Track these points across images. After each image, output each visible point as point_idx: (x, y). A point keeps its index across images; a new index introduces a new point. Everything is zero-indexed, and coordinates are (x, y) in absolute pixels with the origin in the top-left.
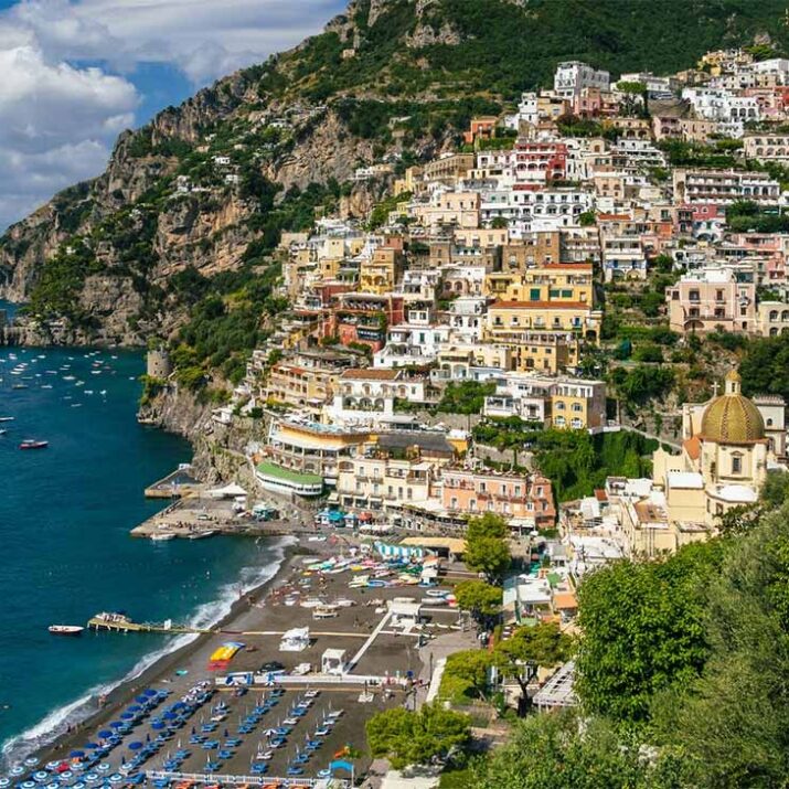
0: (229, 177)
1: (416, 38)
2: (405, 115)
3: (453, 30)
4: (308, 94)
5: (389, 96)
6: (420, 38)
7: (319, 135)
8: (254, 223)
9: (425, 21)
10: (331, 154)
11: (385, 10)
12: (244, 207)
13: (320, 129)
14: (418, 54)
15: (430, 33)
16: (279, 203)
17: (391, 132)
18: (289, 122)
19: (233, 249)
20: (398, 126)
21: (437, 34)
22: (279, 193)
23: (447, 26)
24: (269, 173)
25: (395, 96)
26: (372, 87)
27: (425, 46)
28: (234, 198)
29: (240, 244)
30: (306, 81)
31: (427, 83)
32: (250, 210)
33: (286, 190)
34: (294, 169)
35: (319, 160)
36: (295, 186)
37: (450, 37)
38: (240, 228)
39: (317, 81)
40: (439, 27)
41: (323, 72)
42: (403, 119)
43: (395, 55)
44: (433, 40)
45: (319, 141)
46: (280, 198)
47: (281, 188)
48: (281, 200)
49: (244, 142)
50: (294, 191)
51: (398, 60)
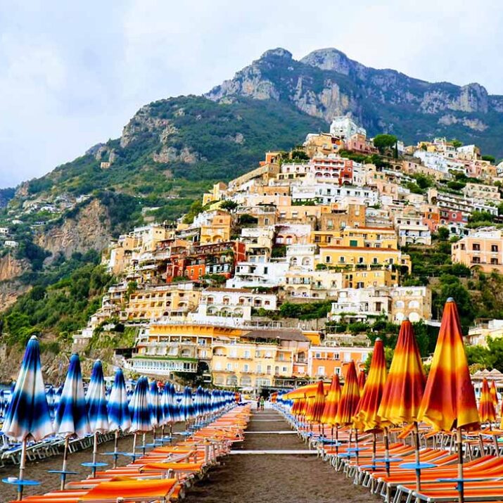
0: (7, 242)
1: (161, 155)
2: (155, 207)
3: (191, 152)
4: (74, 190)
5: (140, 193)
6: (165, 156)
7: (85, 216)
8: (26, 279)
9: (169, 145)
10: (93, 231)
11: (134, 138)
12: (18, 266)
13: (85, 211)
14: (163, 167)
15: (173, 153)
16: (47, 266)
17: (143, 217)
18: (58, 207)
19: (6, 299)
20: (148, 214)
21: (178, 154)
22: (48, 259)
23: (186, 149)
24: (40, 242)
25: (145, 193)
26: (127, 186)
27: (169, 162)
28: (10, 258)
29: (13, 295)
30: (71, 181)
31: (171, 187)
32: (23, 268)
33: (53, 256)
34: (61, 241)
35: (82, 236)
36: (61, 253)
37: (188, 157)
38: (13, 282)
39: (80, 182)
40: (180, 149)
41: (86, 176)
42: (154, 209)
43: (144, 166)
44: (175, 158)
45: (84, 220)
46: (48, 261)
47: (49, 254)
48: (48, 264)
49: (20, 219)
50: (61, 258)
51: (147, 170)
